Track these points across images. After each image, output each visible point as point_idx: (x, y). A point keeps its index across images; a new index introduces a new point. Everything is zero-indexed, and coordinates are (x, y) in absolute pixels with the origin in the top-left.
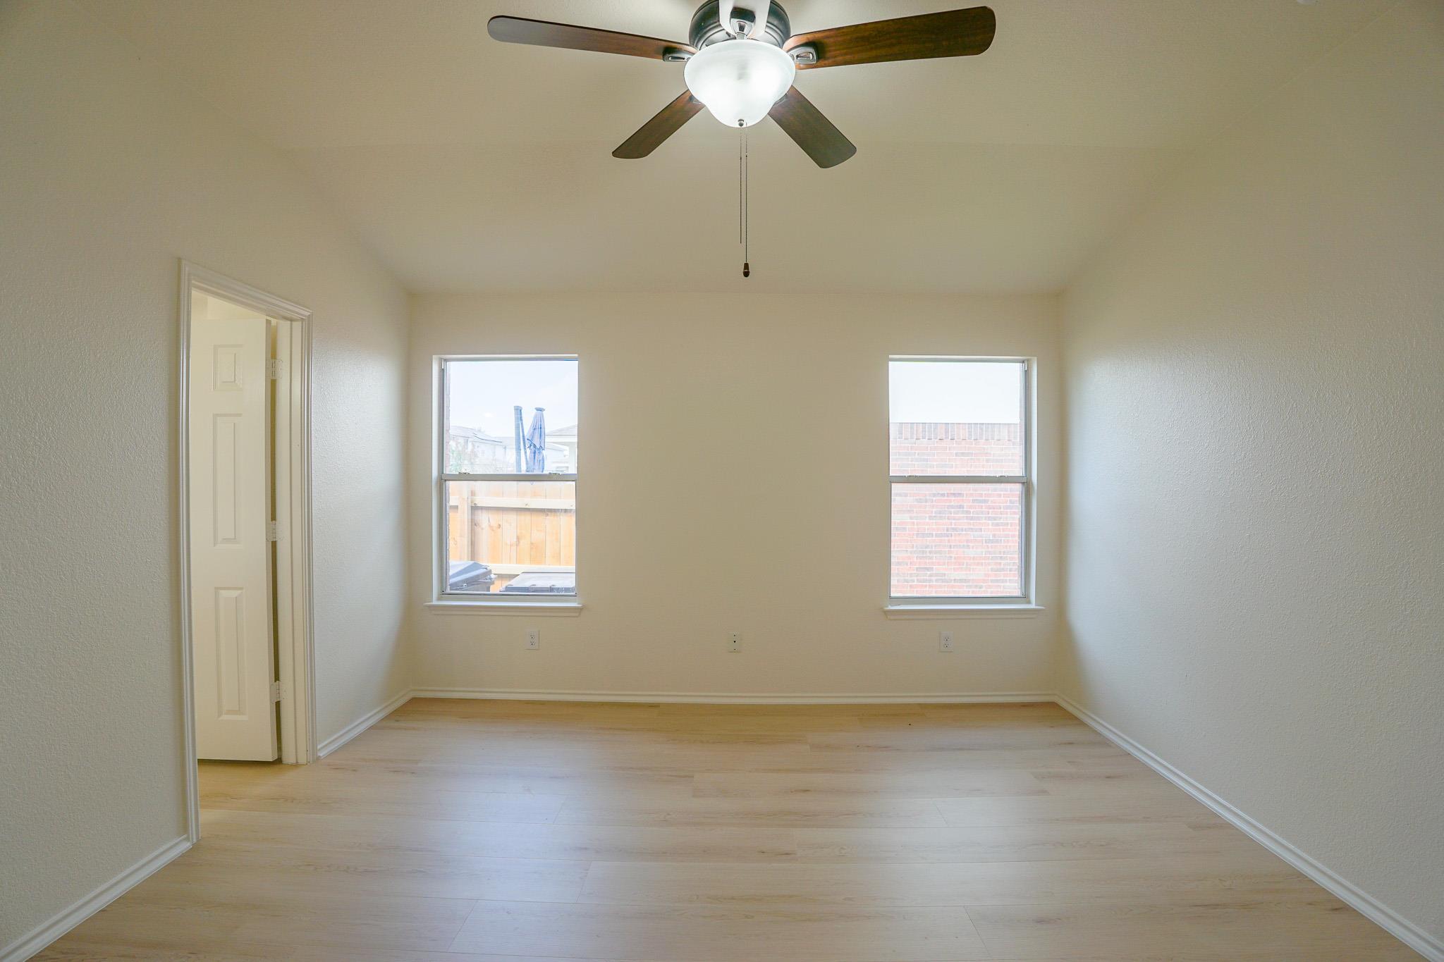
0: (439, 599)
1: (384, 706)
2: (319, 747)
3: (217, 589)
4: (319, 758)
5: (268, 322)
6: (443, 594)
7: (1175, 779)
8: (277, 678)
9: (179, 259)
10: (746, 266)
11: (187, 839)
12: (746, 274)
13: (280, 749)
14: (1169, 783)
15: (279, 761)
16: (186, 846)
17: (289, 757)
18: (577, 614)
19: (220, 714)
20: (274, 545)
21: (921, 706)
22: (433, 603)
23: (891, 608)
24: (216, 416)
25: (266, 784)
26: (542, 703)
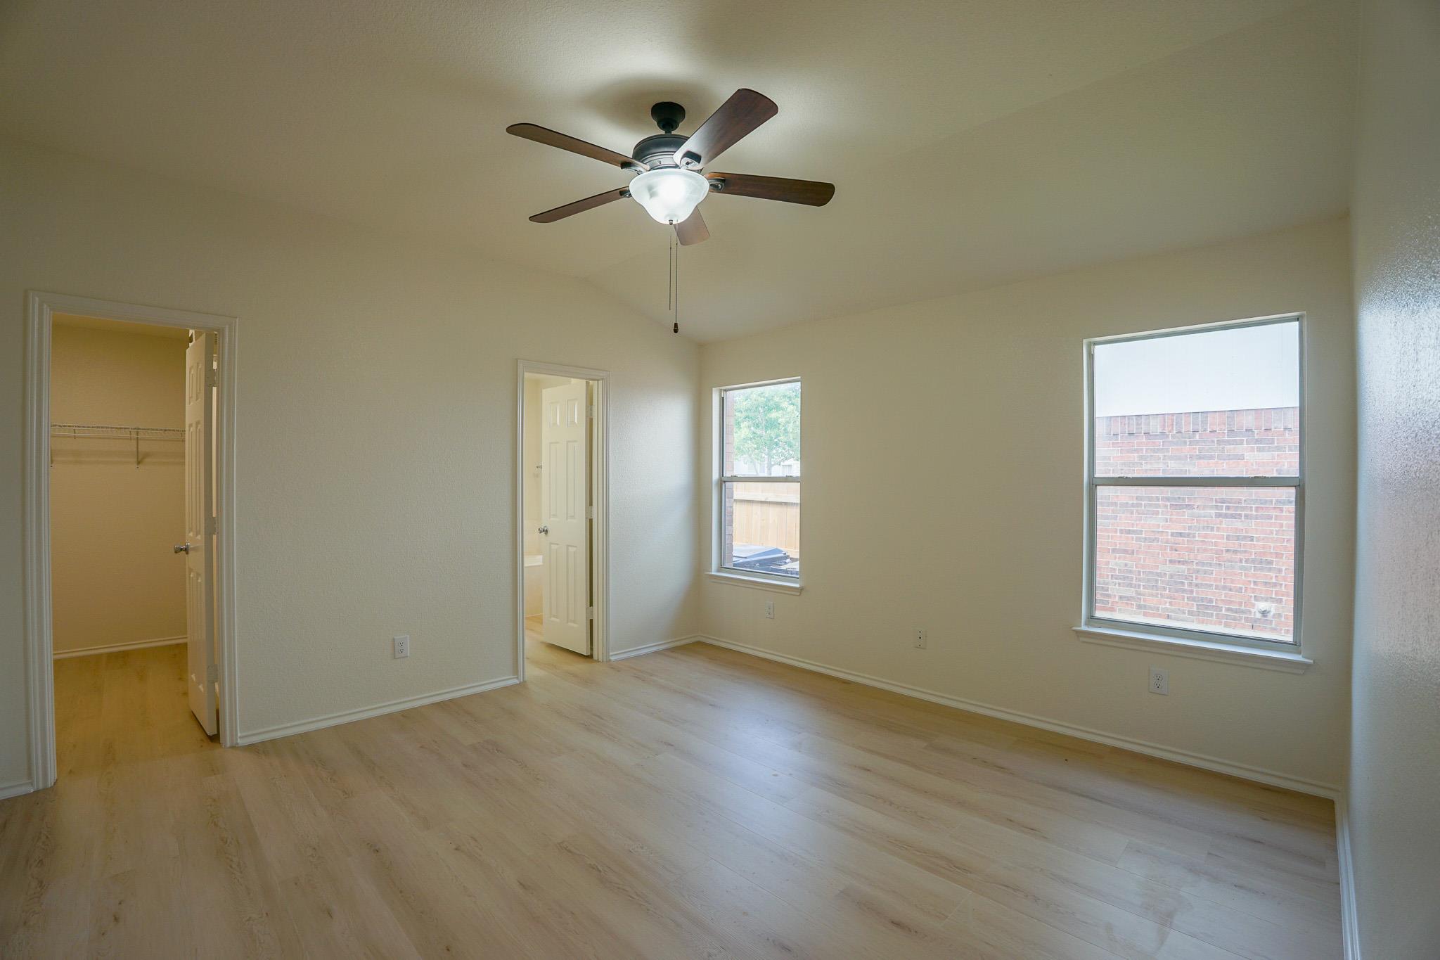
0: (718, 571)
1: (670, 641)
2: (611, 654)
3: (568, 546)
4: (610, 660)
5: (587, 384)
6: (721, 567)
8: (591, 605)
9: (517, 359)
11: (517, 678)
13: (592, 649)
15: (590, 657)
16: (516, 681)
17: (595, 657)
18: (798, 594)
19: (568, 622)
20: (591, 521)
22: (713, 573)
24: (568, 442)
25: (580, 667)
26: (770, 662)
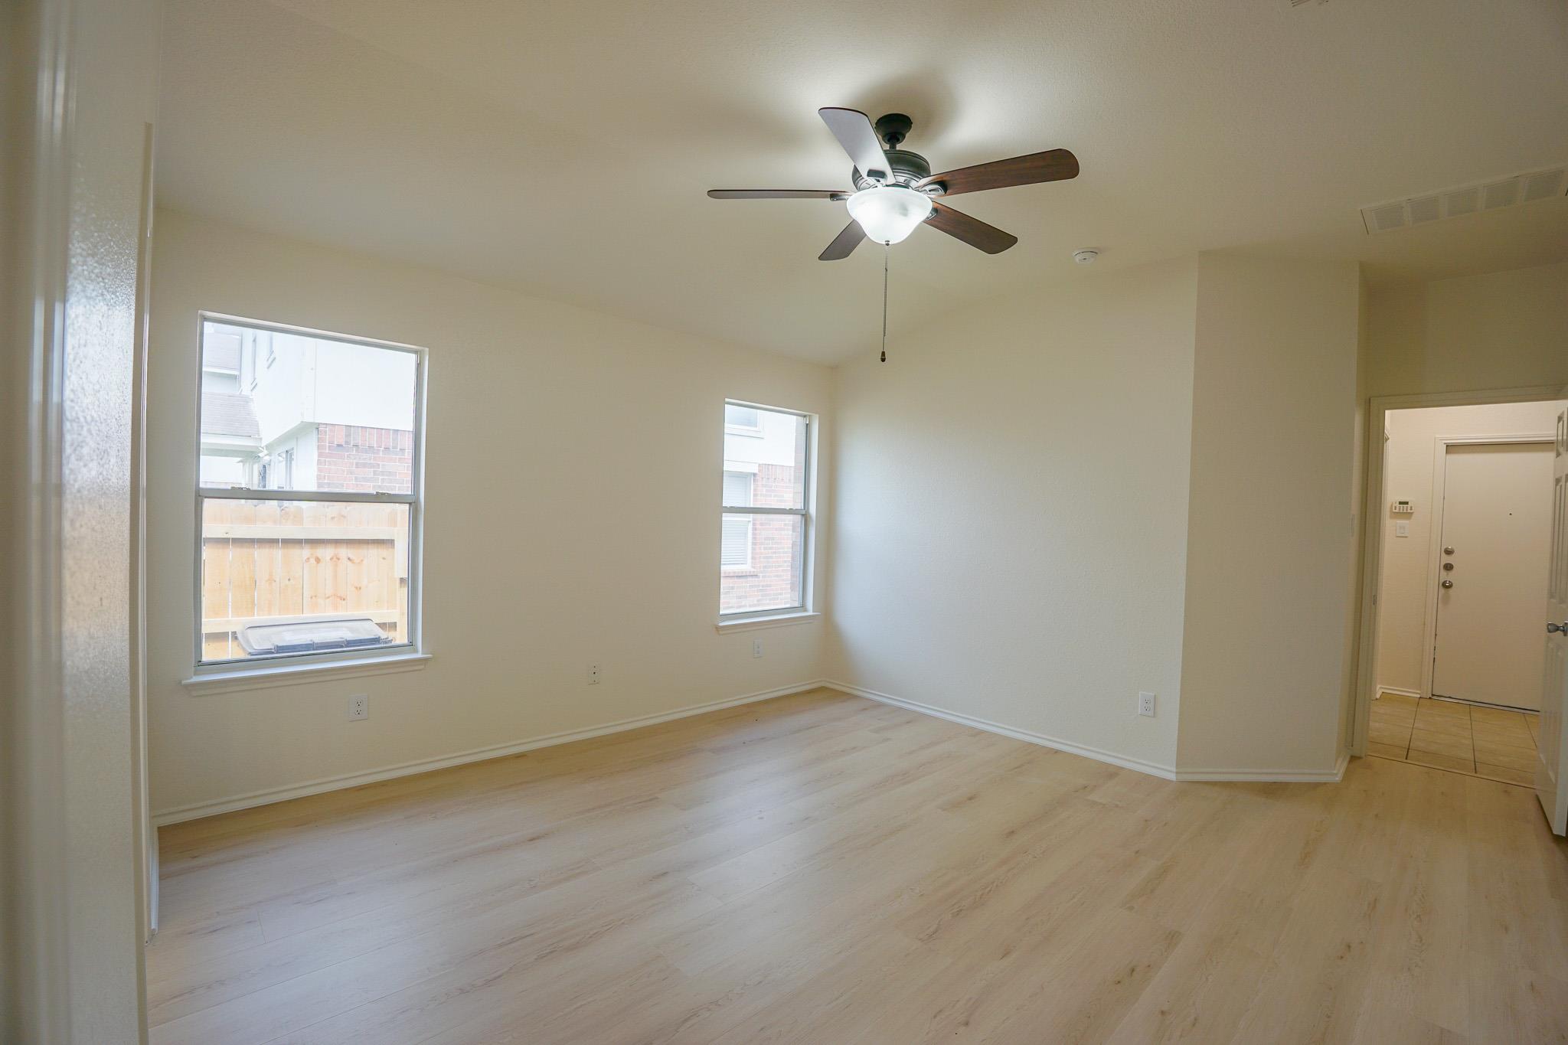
7: (938, 714)
10: (883, 354)
12: (883, 360)
14: (936, 718)
21: (748, 705)
23: (721, 624)
